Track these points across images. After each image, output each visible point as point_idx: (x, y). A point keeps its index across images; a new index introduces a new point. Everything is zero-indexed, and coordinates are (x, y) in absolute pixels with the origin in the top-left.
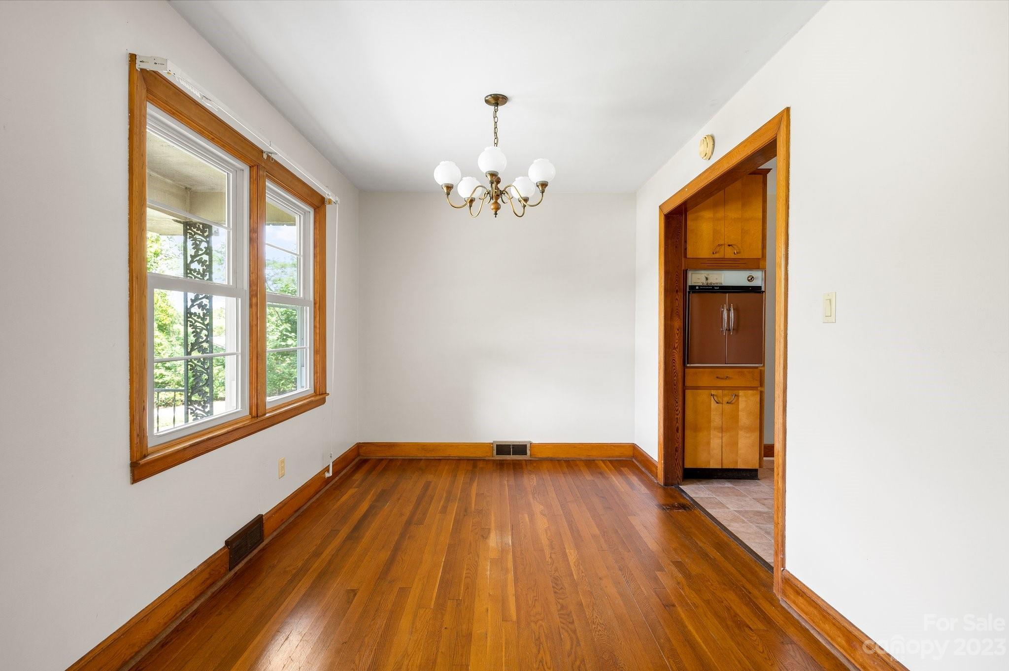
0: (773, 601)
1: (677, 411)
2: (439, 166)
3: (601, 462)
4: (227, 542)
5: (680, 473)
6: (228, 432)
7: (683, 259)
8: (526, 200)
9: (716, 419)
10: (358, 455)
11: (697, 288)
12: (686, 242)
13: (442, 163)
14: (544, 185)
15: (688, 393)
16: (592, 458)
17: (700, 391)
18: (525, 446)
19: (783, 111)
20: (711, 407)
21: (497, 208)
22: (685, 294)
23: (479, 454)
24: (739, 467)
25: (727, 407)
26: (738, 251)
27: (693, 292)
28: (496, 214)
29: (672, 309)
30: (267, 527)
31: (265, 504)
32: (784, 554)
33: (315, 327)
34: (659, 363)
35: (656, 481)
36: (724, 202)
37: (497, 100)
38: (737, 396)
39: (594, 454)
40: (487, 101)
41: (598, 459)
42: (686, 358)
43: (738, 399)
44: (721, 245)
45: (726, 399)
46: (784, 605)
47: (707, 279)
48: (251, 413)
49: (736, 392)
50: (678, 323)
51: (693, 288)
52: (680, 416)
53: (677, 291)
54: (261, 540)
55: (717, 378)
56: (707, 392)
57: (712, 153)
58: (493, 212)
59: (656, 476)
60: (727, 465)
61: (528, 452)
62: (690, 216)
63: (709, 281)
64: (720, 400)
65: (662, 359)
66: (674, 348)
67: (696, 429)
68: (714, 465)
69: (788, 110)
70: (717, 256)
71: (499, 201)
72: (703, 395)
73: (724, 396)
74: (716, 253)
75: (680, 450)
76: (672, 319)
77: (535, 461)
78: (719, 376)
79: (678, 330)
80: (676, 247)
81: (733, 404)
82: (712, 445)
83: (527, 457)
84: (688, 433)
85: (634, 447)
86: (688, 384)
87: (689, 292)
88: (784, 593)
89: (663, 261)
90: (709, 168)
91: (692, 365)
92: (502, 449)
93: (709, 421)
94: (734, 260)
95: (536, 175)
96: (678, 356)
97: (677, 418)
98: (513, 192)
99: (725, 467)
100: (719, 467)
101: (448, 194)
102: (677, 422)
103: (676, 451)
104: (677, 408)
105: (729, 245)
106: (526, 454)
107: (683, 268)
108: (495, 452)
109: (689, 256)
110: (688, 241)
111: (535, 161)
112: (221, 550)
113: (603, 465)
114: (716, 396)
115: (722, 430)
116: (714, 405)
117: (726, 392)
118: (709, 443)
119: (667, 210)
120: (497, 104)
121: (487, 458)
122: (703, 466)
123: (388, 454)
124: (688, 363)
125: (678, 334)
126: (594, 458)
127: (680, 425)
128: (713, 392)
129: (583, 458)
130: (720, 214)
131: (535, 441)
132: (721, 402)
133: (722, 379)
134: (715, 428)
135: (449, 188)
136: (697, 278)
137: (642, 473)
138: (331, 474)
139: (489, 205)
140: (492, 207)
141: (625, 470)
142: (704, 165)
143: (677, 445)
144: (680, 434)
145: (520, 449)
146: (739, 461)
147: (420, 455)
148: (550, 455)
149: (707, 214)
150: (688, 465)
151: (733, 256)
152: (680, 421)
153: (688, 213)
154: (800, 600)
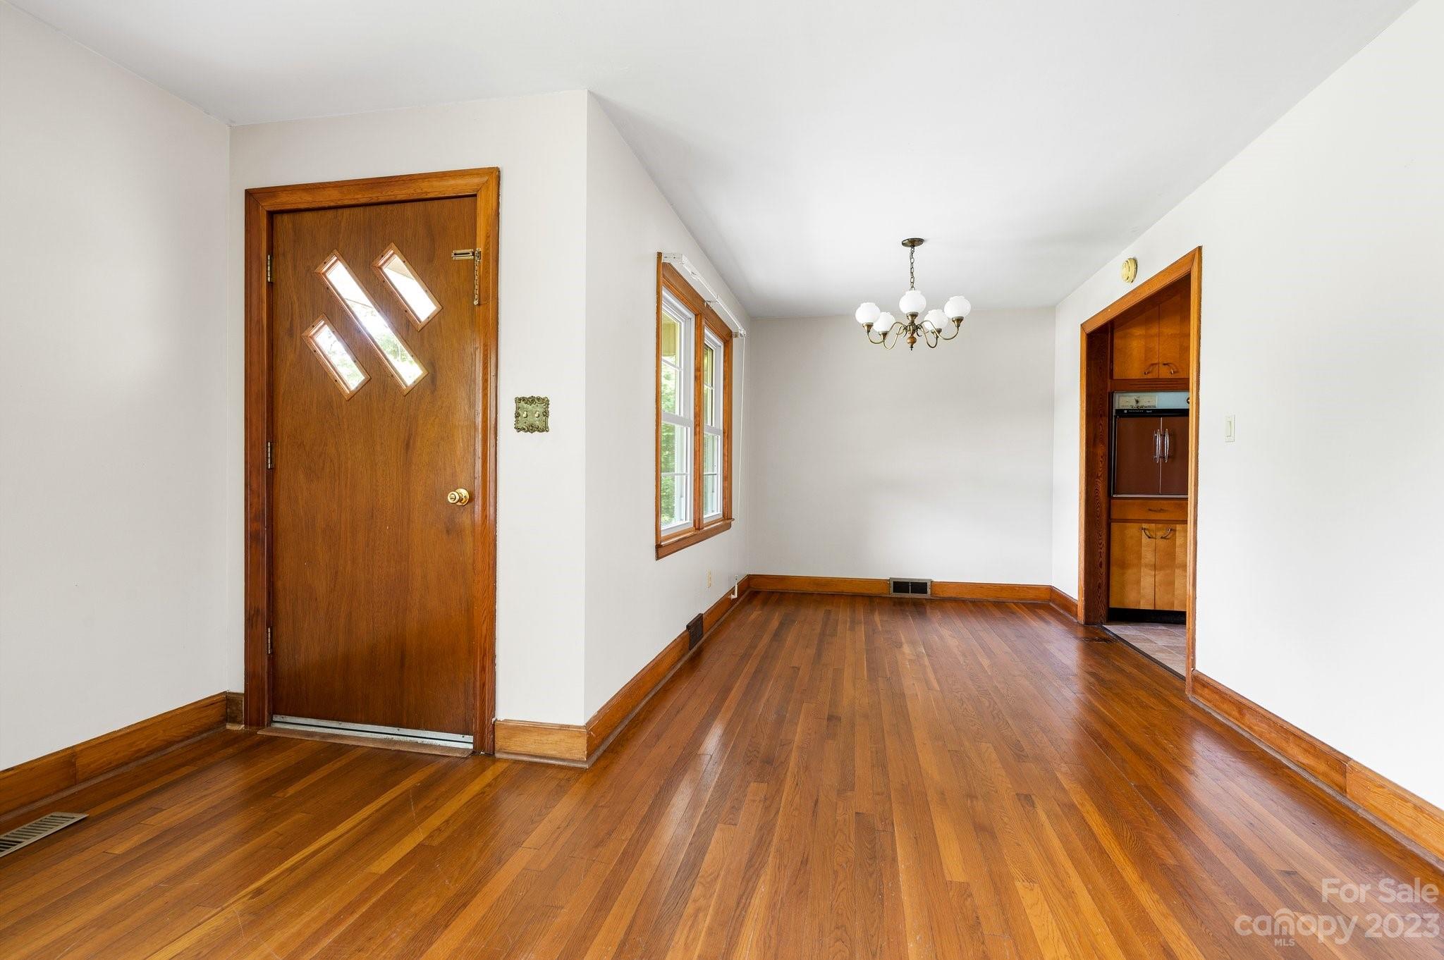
0: (1184, 698)
1: (1100, 544)
2: (859, 308)
3: (1012, 604)
4: (688, 627)
5: (1103, 612)
6: (679, 540)
7: (1109, 380)
8: (939, 331)
9: (1148, 556)
10: (749, 587)
11: (1126, 412)
12: (1112, 361)
13: (863, 305)
14: (959, 320)
15: (1114, 526)
16: (1001, 600)
17: (1128, 524)
18: (925, 584)
19: (1195, 250)
20: (1141, 542)
21: (913, 341)
22: (1110, 420)
23: (874, 591)
24: (1175, 609)
25: (1161, 543)
26: (1175, 370)
27: (1120, 417)
28: (912, 347)
29: (1095, 435)
30: (706, 624)
31: (703, 606)
32: (1194, 656)
33: (724, 455)
34: (1080, 493)
35: (1075, 621)
36: (1159, 317)
37: (913, 243)
38: (1174, 530)
39: (1004, 596)
40: (903, 244)
41: (1009, 601)
42: (1112, 488)
43: (1175, 534)
44: (1156, 364)
45: (1160, 534)
46: (1192, 700)
47: (1137, 402)
48: (695, 526)
49: (1172, 526)
50: (1101, 450)
51: (1120, 412)
52: (1104, 550)
53: (1101, 416)
54: (702, 635)
55: (1150, 510)
56: (1136, 525)
57: (1135, 276)
58: (910, 345)
59: (1076, 615)
60: (1161, 606)
61: (929, 590)
62: (1117, 334)
63: (1140, 404)
64: (1152, 534)
65: (1084, 489)
66: (1098, 477)
67: (1124, 566)
68: (1145, 605)
69: (1200, 248)
70: (1149, 376)
71: (915, 335)
72: (1132, 530)
73: (1158, 530)
74: (1148, 373)
75: (1104, 588)
76: (1095, 445)
77: (936, 600)
78: (1152, 508)
79: (1102, 457)
80: (1100, 368)
81: (1168, 539)
82: (1142, 584)
83: (928, 595)
84: (1114, 569)
85: (1051, 590)
86: (1114, 516)
87: (1116, 417)
88: (1194, 691)
89: (1085, 384)
90: (1132, 291)
91: (1119, 496)
92: (900, 586)
93: (1140, 557)
94: (1171, 380)
95: (952, 310)
96: (1101, 486)
97: (1100, 552)
98: (927, 326)
99: (1158, 608)
100: (1151, 608)
101: (868, 331)
102: (1101, 557)
103: (1099, 587)
104: (1100, 541)
105: (1164, 364)
106: (926, 592)
107: (1109, 390)
108: (892, 589)
109: (1116, 376)
110: (1115, 362)
111: (951, 298)
112: (683, 633)
113: (1014, 606)
114: (1148, 529)
115: (1155, 567)
116: (1145, 540)
117: (1160, 526)
118: (1138, 582)
119: (1090, 329)
120: (913, 246)
121: (883, 596)
122: (1132, 607)
123: (779, 587)
124: (1114, 494)
125: (1101, 462)
126: (1004, 600)
127: (1103, 559)
128: (1145, 526)
129: (990, 599)
130: (1154, 330)
131: (937, 579)
132: (1154, 536)
133: (1155, 511)
134: (1146, 566)
135: (870, 326)
136: (1126, 401)
137: (1060, 614)
138: (736, 596)
139: (905, 339)
140: (909, 341)
141: (1041, 612)
142: (1127, 288)
143: (1100, 581)
144: (1103, 570)
145: (920, 587)
146: (1176, 602)
147: (811, 589)
148: (952, 594)
149: (1138, 331)
150: (1113, 604)
151: (1169, 376)
152: (1104, 556)
153: (1115, 331)
154: (1206, 691)
